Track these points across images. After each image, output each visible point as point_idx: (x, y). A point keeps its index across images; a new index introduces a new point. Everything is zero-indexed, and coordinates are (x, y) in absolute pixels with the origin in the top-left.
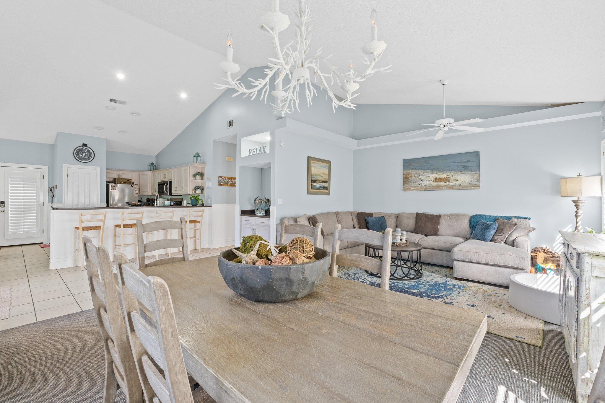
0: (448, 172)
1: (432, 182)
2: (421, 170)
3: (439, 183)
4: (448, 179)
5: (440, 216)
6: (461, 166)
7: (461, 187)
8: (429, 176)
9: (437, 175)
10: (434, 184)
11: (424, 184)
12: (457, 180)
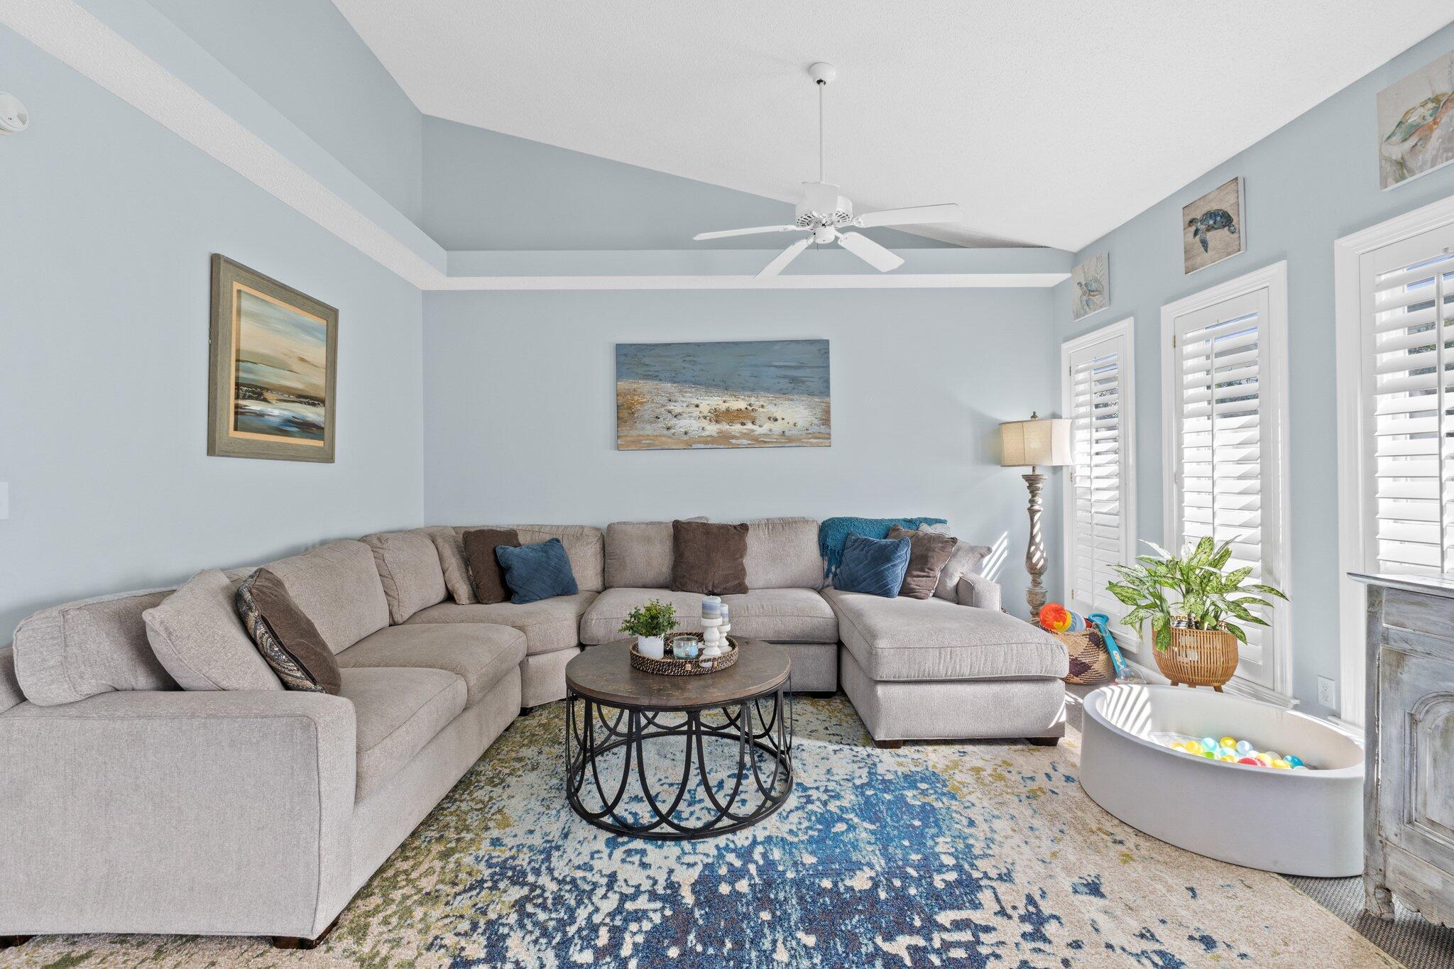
0: (750, 393)
1: (705, 423)
2: (675, 382)
3: (725, 427)
4: (752, 414)
5: (743, 528)
6: (785, 377)
7: (786, 440)
8: (696, 401)
9: (721, 402)
10: (712, 429)
11: (681, 427)
12: (776, 420)
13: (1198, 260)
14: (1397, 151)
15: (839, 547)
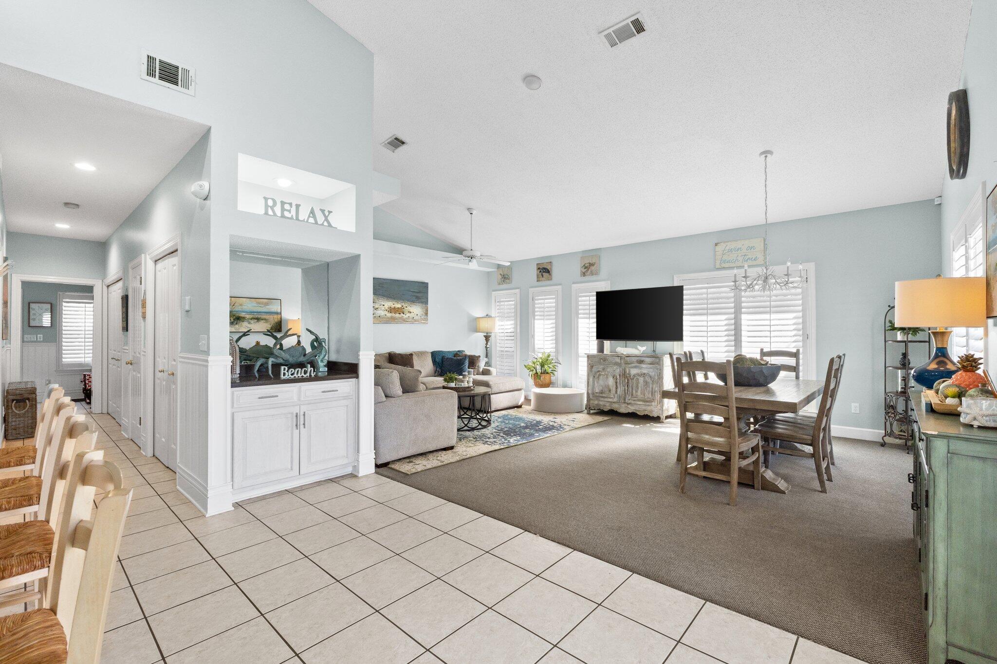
0: (402, 301)
1: (386, 313)
3: (393, 315)
4: (403, 310)
5: (411, 355)
6: (414, 296)
7: (414, 321)
8: (384, 304)
9: (392, 304)
10: (389, 315)
11: (377, 314)
12: (411, 313)
13: (541, 279)
14: (584, 270)
15: (441, 361)
